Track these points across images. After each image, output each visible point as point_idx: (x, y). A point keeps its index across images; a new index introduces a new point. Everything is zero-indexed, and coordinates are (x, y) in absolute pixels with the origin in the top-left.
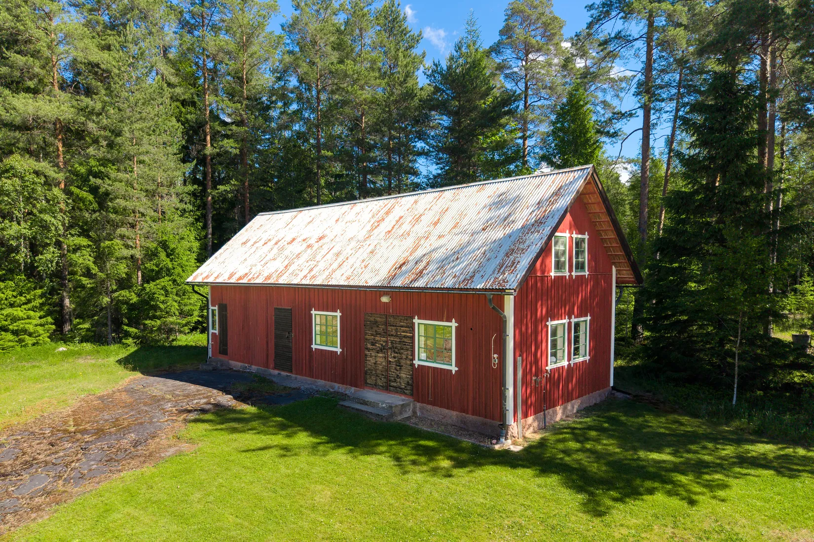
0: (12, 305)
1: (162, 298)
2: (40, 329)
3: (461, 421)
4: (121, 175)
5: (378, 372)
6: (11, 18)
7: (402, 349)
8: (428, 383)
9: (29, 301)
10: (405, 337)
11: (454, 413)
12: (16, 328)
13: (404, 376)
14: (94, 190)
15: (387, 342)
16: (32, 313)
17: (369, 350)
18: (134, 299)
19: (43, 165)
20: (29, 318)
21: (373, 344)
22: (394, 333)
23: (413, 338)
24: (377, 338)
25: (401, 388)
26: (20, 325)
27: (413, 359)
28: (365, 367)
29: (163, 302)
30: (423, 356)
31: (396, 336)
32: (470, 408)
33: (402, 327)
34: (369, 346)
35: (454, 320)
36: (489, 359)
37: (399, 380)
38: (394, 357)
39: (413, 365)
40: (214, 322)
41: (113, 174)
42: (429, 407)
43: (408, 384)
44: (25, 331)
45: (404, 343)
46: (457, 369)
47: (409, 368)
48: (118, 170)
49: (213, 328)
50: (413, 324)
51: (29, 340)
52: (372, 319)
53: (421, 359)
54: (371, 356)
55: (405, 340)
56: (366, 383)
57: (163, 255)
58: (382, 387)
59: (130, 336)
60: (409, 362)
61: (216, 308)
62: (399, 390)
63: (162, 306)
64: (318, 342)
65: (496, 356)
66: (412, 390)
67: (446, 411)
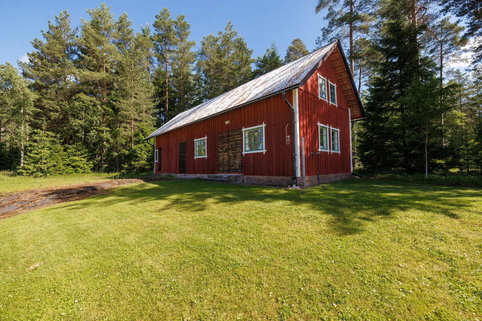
0: (74, 156)
1: (139, 152)
2: (86, 167)
3: (269, 181)
4: (125, 101)
5: (225, 163)
6: (85, 42)
7: (236, 147)
8: (250, 163)
9: (82, 154)
10: (238, 140)
11: (265, 177)
12: (74, 165)
13: (237, 162)
14: (113, 108)
15: (228, 146)
16: (83, 159)
17: (220, 152)
18: (127, 152)
19: (94, 99)
20: (81, 161)
21: (222, 149)
22: (232, 140)
23: (242, 140)
24: (224, 145)
25: (236, 169)
26: (77, 163)
27: (242, 151)
28: (218, 162)
29: (140, 154)
30: (247, 149)
31: (233, 141)
32: (274, 172)
33: (236, 135)
34: (220, 150)
35: (264, 123)
36: (284, 139)
37: (235, 165)
38: (233, 153)
39: (242, 155)
40: (156, 157)
41: (122, 101)
42: (251, 176)
43: (240, 166)
44: (79, 166)
45: (237, 144)
46: (266, 151)
47: (240, 157)
48: (124, 99)
49: (156, 160)
50: (242, 132)
51: (80, 171)
52: (221, 136)
53: (246, 150)
54: (221, 155)
55: (238, 142)
56: (219, 170)
57: (141, 135)
58: (227, 171)
59: (124, 168)
60: (240, 154)
61: (157, 150)
62: (236, 171)
63: (139, 156)
64: (197, 155)
65: (288, 136)
66: (242, 169)
67: (260, 177)
